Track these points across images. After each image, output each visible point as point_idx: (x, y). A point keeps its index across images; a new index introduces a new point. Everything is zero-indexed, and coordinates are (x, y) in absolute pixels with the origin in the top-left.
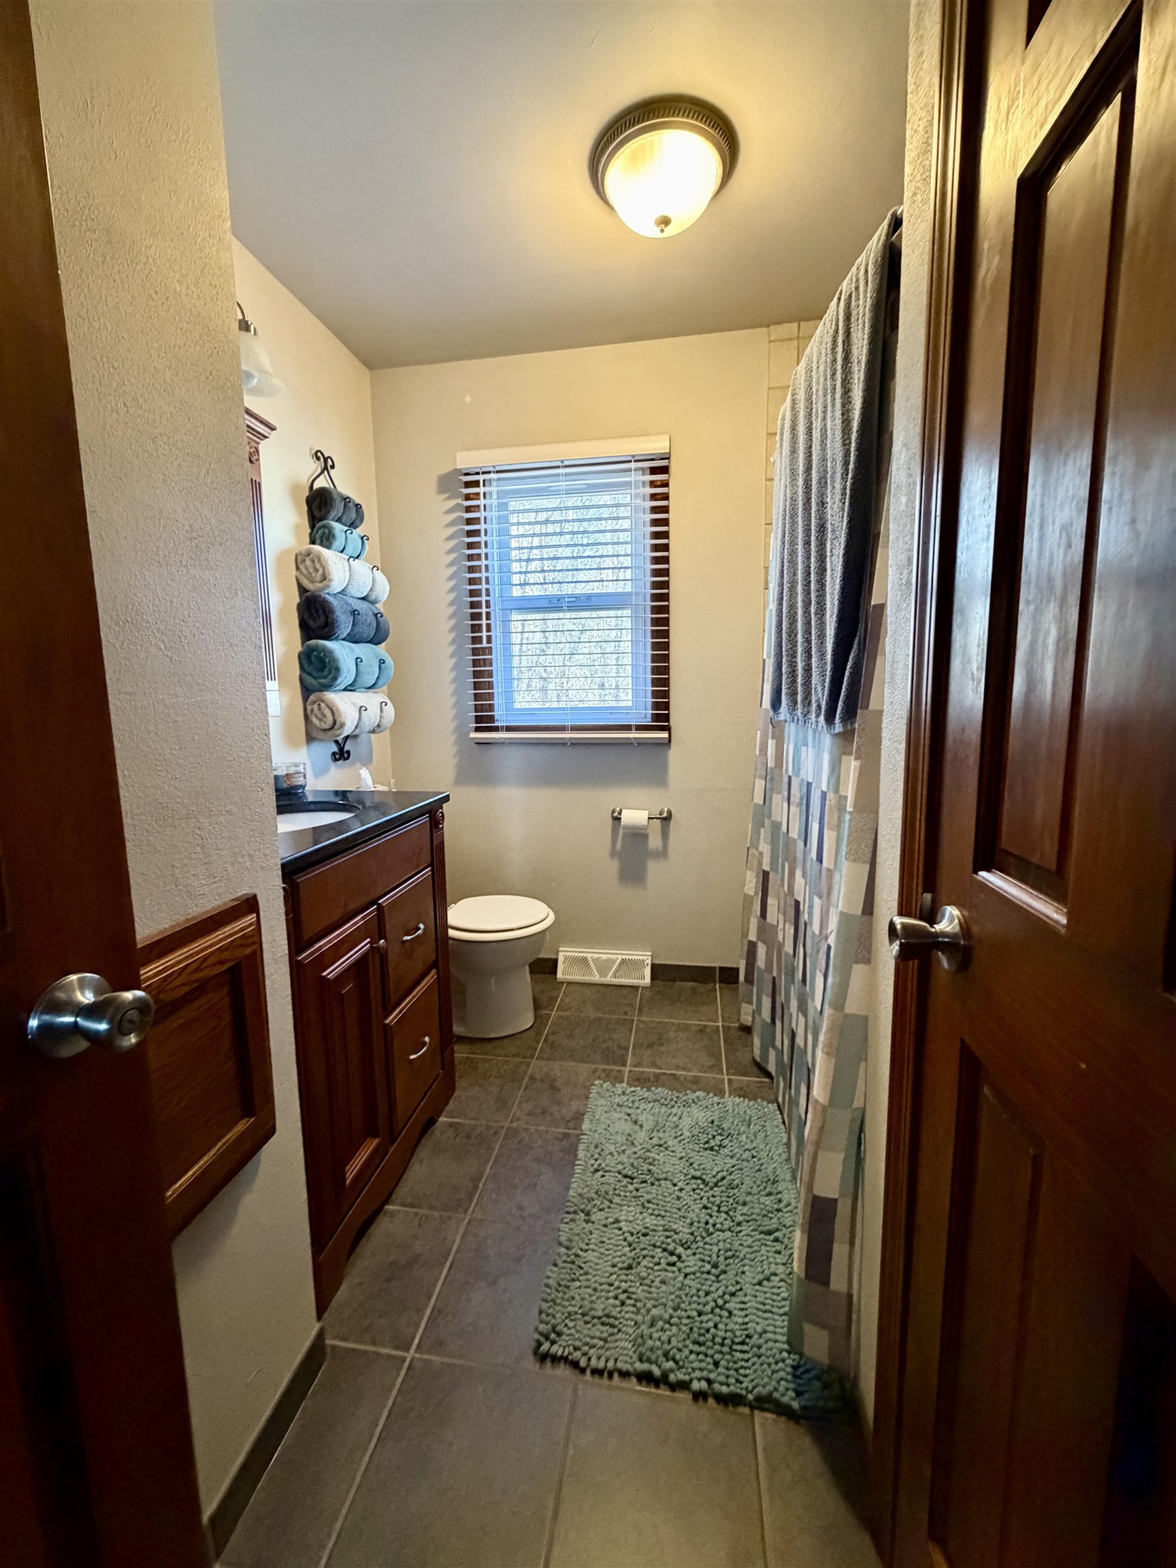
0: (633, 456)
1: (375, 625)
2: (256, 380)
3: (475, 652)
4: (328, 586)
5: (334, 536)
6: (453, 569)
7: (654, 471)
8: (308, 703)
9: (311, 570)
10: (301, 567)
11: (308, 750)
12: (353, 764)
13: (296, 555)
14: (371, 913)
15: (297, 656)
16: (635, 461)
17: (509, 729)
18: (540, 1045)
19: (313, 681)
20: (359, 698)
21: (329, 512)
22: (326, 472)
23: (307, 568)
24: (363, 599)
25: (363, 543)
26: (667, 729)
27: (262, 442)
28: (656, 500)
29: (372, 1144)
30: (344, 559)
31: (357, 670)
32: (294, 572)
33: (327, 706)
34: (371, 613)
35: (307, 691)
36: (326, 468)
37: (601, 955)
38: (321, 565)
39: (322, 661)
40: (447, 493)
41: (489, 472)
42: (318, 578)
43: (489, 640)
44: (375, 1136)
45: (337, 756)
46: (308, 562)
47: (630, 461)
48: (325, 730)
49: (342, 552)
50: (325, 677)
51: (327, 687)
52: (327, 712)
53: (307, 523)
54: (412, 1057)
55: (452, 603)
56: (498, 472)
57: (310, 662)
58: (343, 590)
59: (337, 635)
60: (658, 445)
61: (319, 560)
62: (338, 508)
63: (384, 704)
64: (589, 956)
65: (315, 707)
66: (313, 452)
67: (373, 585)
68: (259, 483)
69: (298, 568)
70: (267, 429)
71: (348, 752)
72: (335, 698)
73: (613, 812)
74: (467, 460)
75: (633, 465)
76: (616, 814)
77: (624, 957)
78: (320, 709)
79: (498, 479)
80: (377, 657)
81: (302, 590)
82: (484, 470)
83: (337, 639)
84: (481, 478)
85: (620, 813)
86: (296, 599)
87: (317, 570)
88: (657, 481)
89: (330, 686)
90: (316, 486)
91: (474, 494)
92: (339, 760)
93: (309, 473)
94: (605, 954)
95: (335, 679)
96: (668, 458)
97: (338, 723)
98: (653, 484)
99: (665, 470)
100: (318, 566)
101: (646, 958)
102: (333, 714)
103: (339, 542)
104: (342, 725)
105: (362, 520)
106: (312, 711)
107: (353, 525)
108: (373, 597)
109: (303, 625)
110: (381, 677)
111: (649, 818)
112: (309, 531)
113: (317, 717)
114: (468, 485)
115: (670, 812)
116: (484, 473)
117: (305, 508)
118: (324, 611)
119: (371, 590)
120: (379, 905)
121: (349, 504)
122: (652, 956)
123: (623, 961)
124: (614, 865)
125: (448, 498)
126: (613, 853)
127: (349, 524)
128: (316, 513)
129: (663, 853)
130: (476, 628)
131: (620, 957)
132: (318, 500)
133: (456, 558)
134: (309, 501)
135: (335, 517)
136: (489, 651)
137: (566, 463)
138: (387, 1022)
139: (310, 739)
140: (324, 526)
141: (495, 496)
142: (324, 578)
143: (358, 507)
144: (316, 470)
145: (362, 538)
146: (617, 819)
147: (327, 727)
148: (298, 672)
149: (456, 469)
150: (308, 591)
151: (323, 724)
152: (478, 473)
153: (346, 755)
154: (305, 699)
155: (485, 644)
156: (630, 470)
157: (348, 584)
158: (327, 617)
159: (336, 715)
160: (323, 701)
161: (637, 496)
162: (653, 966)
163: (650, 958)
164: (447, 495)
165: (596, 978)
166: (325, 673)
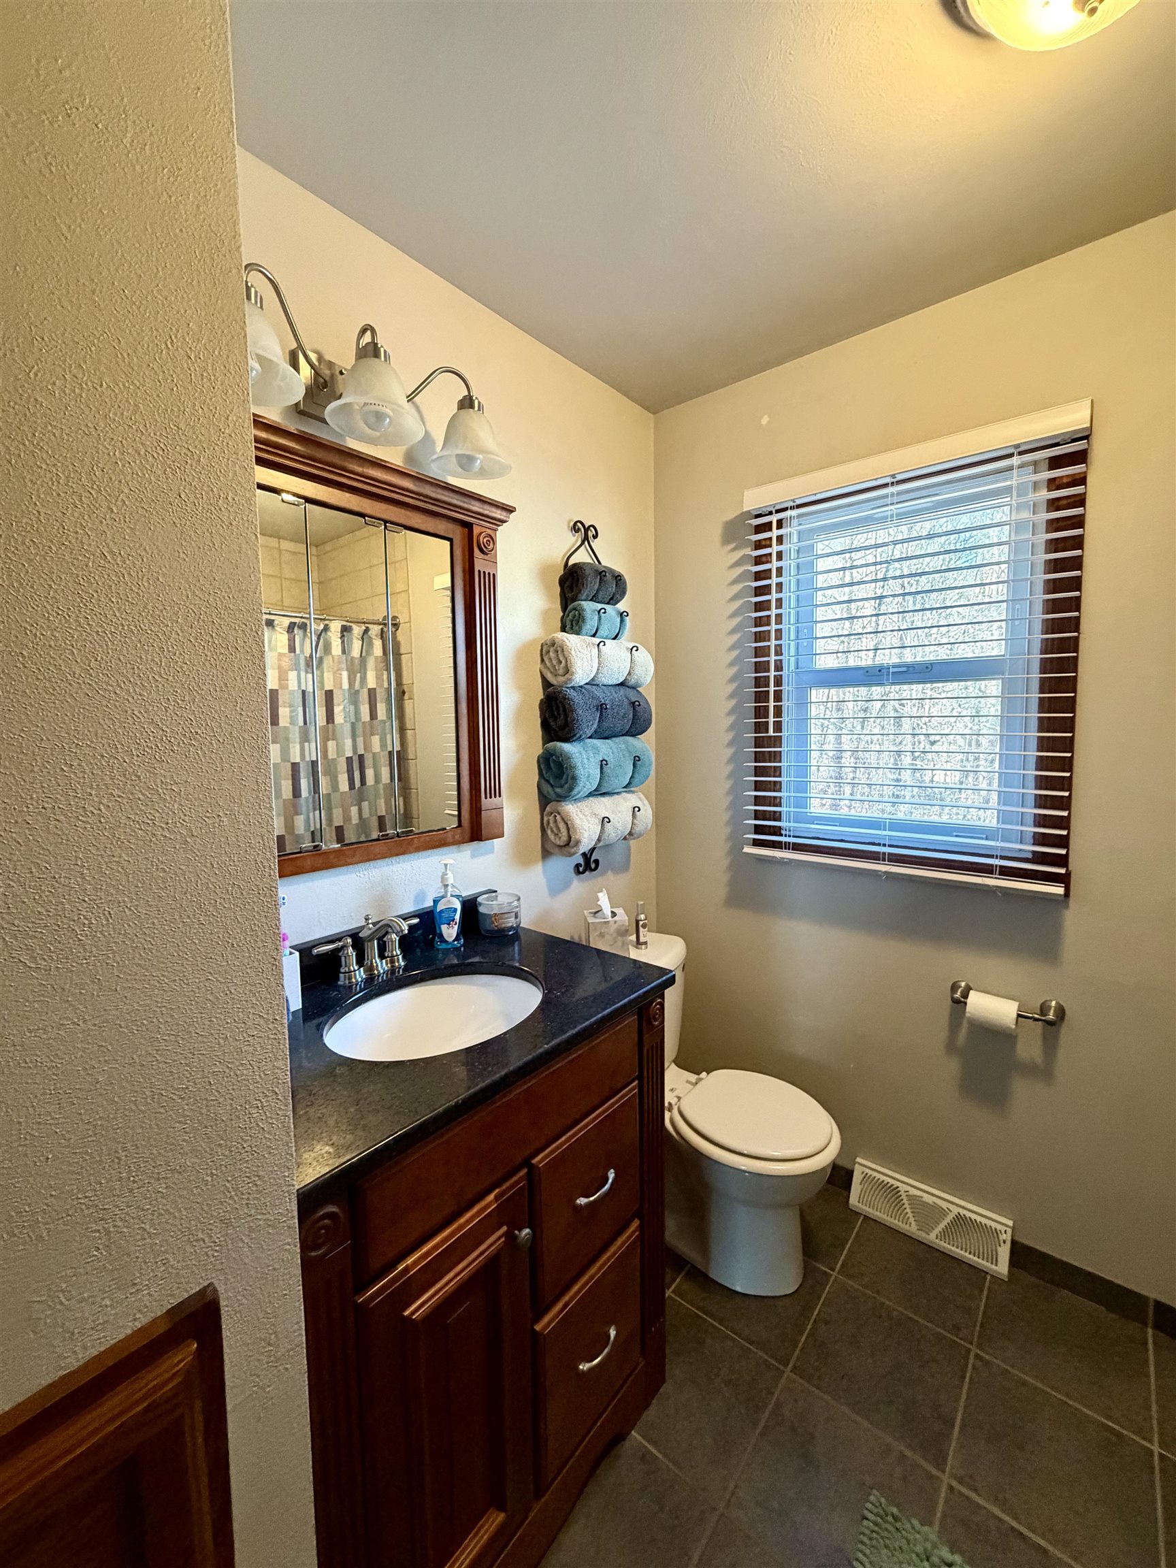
0: (1017, 446)
1: (631, 716)
2: (479, 461)
3: (758, 742)
4: (570, 680)
5: (584, 620)
6: (736, 637)
7: (1055, 463)
8: (545, 813)
9: (555, 662)
10: (546, 659)
11: (544, 866)
12: (604, 873)
13: (542, 646)
14: (518, 1182)
15: (536, 759)
16: (1020, 453)
17: (797, 847)
18: (804, 1338)
19: (550, 789)
20: (603, 806)
21: (580, 591)
22: (586, 542)
23: (550, 659)
24: (622, 684)
25: (622, 621)
26: (1064, 880)
27: (499, 528)
28: (1058, 509)
29: (495, 1520)
30: (594, 644)
31: (601, 772)
32: (538, 665)
33: (563, 819)
34: (626, 702)
35: (544, 801)
36: (586, 538)
37: (925, 1195)
38: (564, 655)
39: (560, 765)
40: (734, 542)
41: (785, 509)
42: (561, 671)
43: (778, 727)
44: (501, 1508)
45: (581, 869)
46: (552, 654)
47: (1011, 455)
48: (559, 846)
49: (594, 636)
50: (562, 787)
51: (562, 798)
52: (562, 826)
53: (558, 606)
54: (584, 1367)
55: (732, 680)
56: (799, 506)
57: (549, 768)
58: (593, 679)
59: (578, 735)
60: (1072, 418)
61: (563, 651)
62: (593, 584)
63: (637, 809)
64: (903, 1187)
65: (551, 818)
66: (572, 524)
67: (631, 667)
68: (494, 575)
69: (542, 660)
70: (504, 514)
71: (597, 862)
72: (571, 809)
73: (954, 987)
74: (756, 498)
75: (1016, 461)
76: (958, 995)
77: (963, 1212)
78: (555, 821)
79: (799, 516)
80: (630, 753)
81: (546, 684)
82: (778, 507)
83: (580, 739)
84: (774, 519)
85: (965, 995)
86: (539, 695)
87: (560, 662)
88: (1061, 477)
89: (566, 797)
90: (571, 562)
91: (765, 539)
92: (583, 872)
93: (565, 551)
94: (931, 1194)
95: (571, 789)
96: (1086, 437)
97: (572, 839)
98: (1053, 484)
99: (1081, 457)
100: (561, 658)
101: (1003, 1228)
102: (568, 829)
103: (591, 623)
104: (578, 843)
105: (623, 593)
106: (548, 822)
107: (613, 601)
108: (632, 682)
109: (545, 725)
110: (637, 776)
111: (1019, 1016)
112: (562, 614)
113: (552, 831)
114: (759, 529)
115: (1061, 1012)
116: (778, 511)
117: (557, 589)
118: (565, 709)
119: (629, 673)
120: (532, 1168)
121: (605, 579)
122: (1014, 1229)
123: (959, 1216)
124: (951, 1067)
125: (734, 550)
126: (951, 1047)
127: (607, 600)
128: (569, 595)
129: (1044, 1072)
130: (761, 712)
131: (955, 1210)
132: (570, 579)
133: (741, 622)
134: (562, 582)
135: (588, 595)
136: (777, 741)
137: (899, 477)
138: (538, 1328)
139: (546, 853)
140: (575, 609)
141: (795, 539)
142: (567, 671)
143: (618, 579)
144: (577, 541)
145: (621, 614)
146: (960, 1004)
147: (561, 844)
148: (536, 778)
149: (743, 513)
150: (552, 685)
151: (557, 839)
152: (771, 513)
153: (593, 866)
154: (542, 810)
155: (771, 733)
156: (1010, 468)
157: (597, 673)
158: (566, 717)
159: (571, 830)
160: (559, 814)
161: (1020, 507)
162: (1014, 1243)
163: (1009, 1231)
164: (732, 546)
165: (912, 1228)
166: (563, 781)
